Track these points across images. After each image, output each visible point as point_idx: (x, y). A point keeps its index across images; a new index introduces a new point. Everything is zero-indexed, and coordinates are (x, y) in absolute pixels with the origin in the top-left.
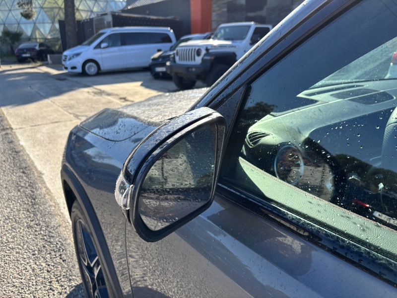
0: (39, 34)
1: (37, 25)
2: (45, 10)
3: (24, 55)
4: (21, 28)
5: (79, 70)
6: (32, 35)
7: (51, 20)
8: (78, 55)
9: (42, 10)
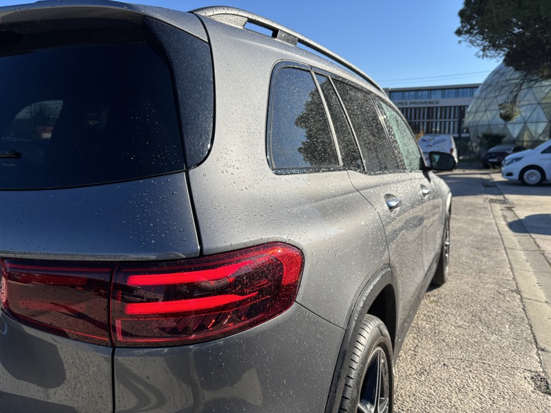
0: (528, 135)
1: (528, 124)
2: (542, 106)
3: (491, 160)
4: (507, 129)
5: (516, 177)
6: (518, 137)
7: (548, 118)
8: (518, 159)
9: (539, 106)
